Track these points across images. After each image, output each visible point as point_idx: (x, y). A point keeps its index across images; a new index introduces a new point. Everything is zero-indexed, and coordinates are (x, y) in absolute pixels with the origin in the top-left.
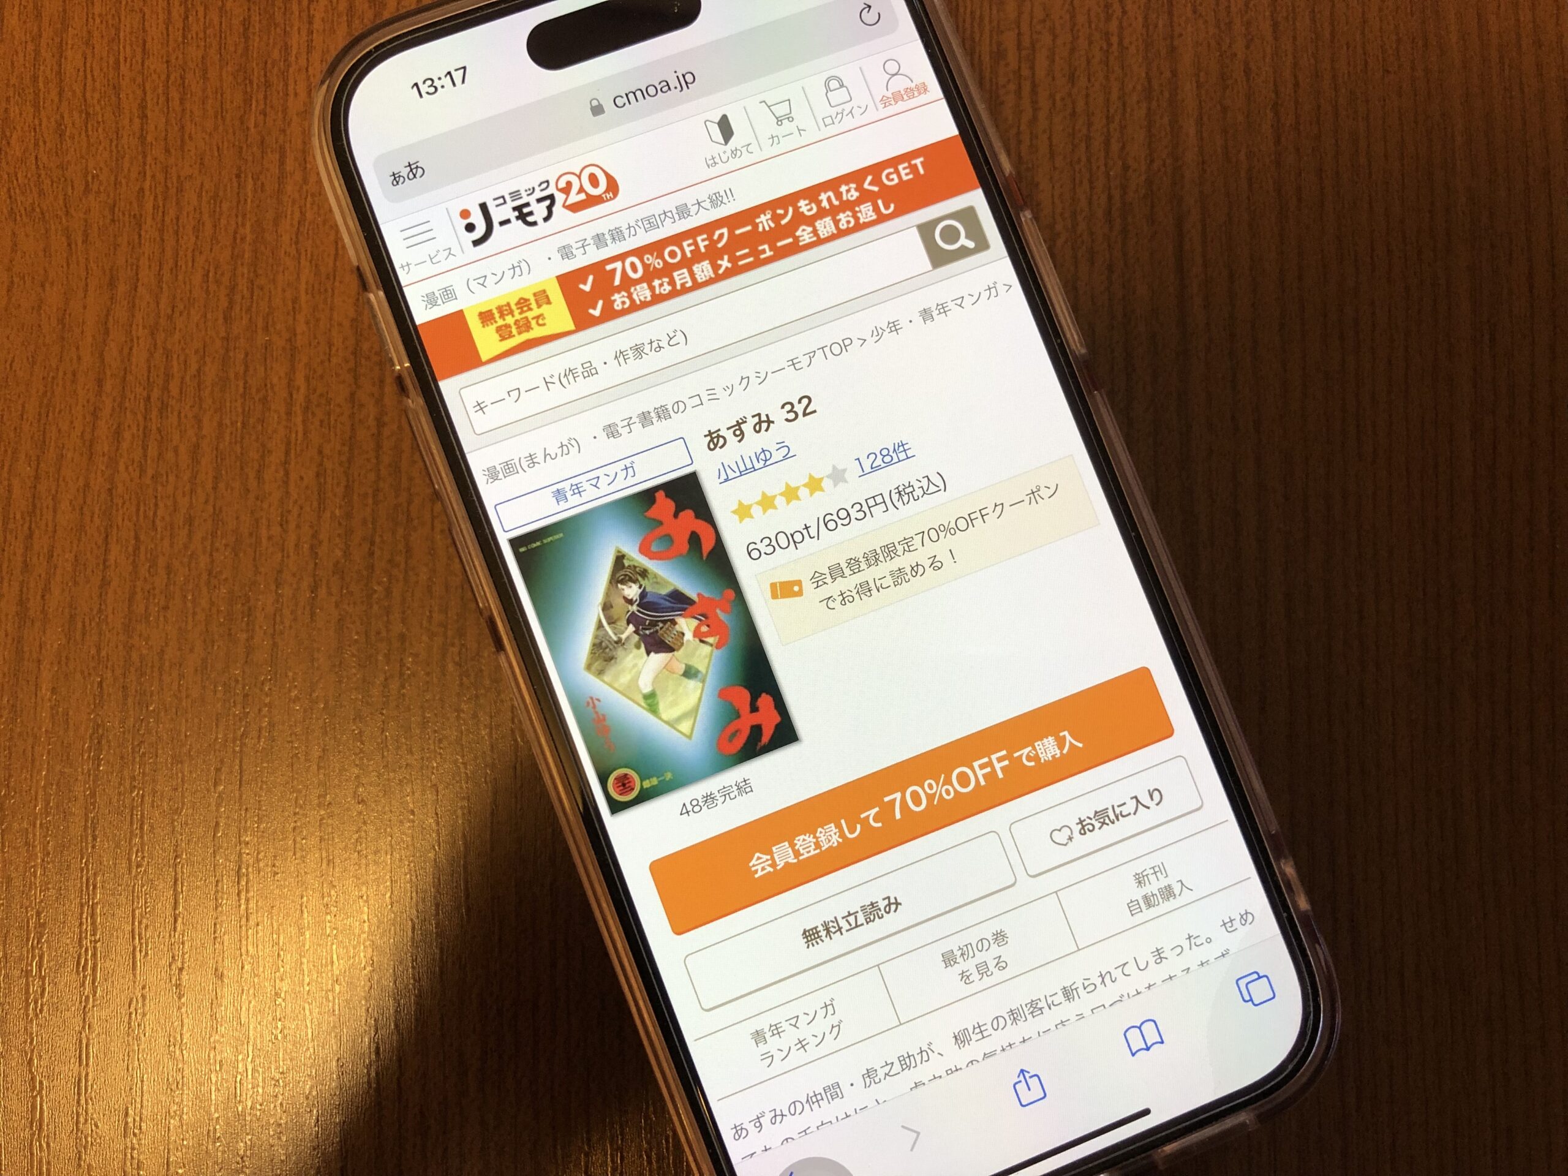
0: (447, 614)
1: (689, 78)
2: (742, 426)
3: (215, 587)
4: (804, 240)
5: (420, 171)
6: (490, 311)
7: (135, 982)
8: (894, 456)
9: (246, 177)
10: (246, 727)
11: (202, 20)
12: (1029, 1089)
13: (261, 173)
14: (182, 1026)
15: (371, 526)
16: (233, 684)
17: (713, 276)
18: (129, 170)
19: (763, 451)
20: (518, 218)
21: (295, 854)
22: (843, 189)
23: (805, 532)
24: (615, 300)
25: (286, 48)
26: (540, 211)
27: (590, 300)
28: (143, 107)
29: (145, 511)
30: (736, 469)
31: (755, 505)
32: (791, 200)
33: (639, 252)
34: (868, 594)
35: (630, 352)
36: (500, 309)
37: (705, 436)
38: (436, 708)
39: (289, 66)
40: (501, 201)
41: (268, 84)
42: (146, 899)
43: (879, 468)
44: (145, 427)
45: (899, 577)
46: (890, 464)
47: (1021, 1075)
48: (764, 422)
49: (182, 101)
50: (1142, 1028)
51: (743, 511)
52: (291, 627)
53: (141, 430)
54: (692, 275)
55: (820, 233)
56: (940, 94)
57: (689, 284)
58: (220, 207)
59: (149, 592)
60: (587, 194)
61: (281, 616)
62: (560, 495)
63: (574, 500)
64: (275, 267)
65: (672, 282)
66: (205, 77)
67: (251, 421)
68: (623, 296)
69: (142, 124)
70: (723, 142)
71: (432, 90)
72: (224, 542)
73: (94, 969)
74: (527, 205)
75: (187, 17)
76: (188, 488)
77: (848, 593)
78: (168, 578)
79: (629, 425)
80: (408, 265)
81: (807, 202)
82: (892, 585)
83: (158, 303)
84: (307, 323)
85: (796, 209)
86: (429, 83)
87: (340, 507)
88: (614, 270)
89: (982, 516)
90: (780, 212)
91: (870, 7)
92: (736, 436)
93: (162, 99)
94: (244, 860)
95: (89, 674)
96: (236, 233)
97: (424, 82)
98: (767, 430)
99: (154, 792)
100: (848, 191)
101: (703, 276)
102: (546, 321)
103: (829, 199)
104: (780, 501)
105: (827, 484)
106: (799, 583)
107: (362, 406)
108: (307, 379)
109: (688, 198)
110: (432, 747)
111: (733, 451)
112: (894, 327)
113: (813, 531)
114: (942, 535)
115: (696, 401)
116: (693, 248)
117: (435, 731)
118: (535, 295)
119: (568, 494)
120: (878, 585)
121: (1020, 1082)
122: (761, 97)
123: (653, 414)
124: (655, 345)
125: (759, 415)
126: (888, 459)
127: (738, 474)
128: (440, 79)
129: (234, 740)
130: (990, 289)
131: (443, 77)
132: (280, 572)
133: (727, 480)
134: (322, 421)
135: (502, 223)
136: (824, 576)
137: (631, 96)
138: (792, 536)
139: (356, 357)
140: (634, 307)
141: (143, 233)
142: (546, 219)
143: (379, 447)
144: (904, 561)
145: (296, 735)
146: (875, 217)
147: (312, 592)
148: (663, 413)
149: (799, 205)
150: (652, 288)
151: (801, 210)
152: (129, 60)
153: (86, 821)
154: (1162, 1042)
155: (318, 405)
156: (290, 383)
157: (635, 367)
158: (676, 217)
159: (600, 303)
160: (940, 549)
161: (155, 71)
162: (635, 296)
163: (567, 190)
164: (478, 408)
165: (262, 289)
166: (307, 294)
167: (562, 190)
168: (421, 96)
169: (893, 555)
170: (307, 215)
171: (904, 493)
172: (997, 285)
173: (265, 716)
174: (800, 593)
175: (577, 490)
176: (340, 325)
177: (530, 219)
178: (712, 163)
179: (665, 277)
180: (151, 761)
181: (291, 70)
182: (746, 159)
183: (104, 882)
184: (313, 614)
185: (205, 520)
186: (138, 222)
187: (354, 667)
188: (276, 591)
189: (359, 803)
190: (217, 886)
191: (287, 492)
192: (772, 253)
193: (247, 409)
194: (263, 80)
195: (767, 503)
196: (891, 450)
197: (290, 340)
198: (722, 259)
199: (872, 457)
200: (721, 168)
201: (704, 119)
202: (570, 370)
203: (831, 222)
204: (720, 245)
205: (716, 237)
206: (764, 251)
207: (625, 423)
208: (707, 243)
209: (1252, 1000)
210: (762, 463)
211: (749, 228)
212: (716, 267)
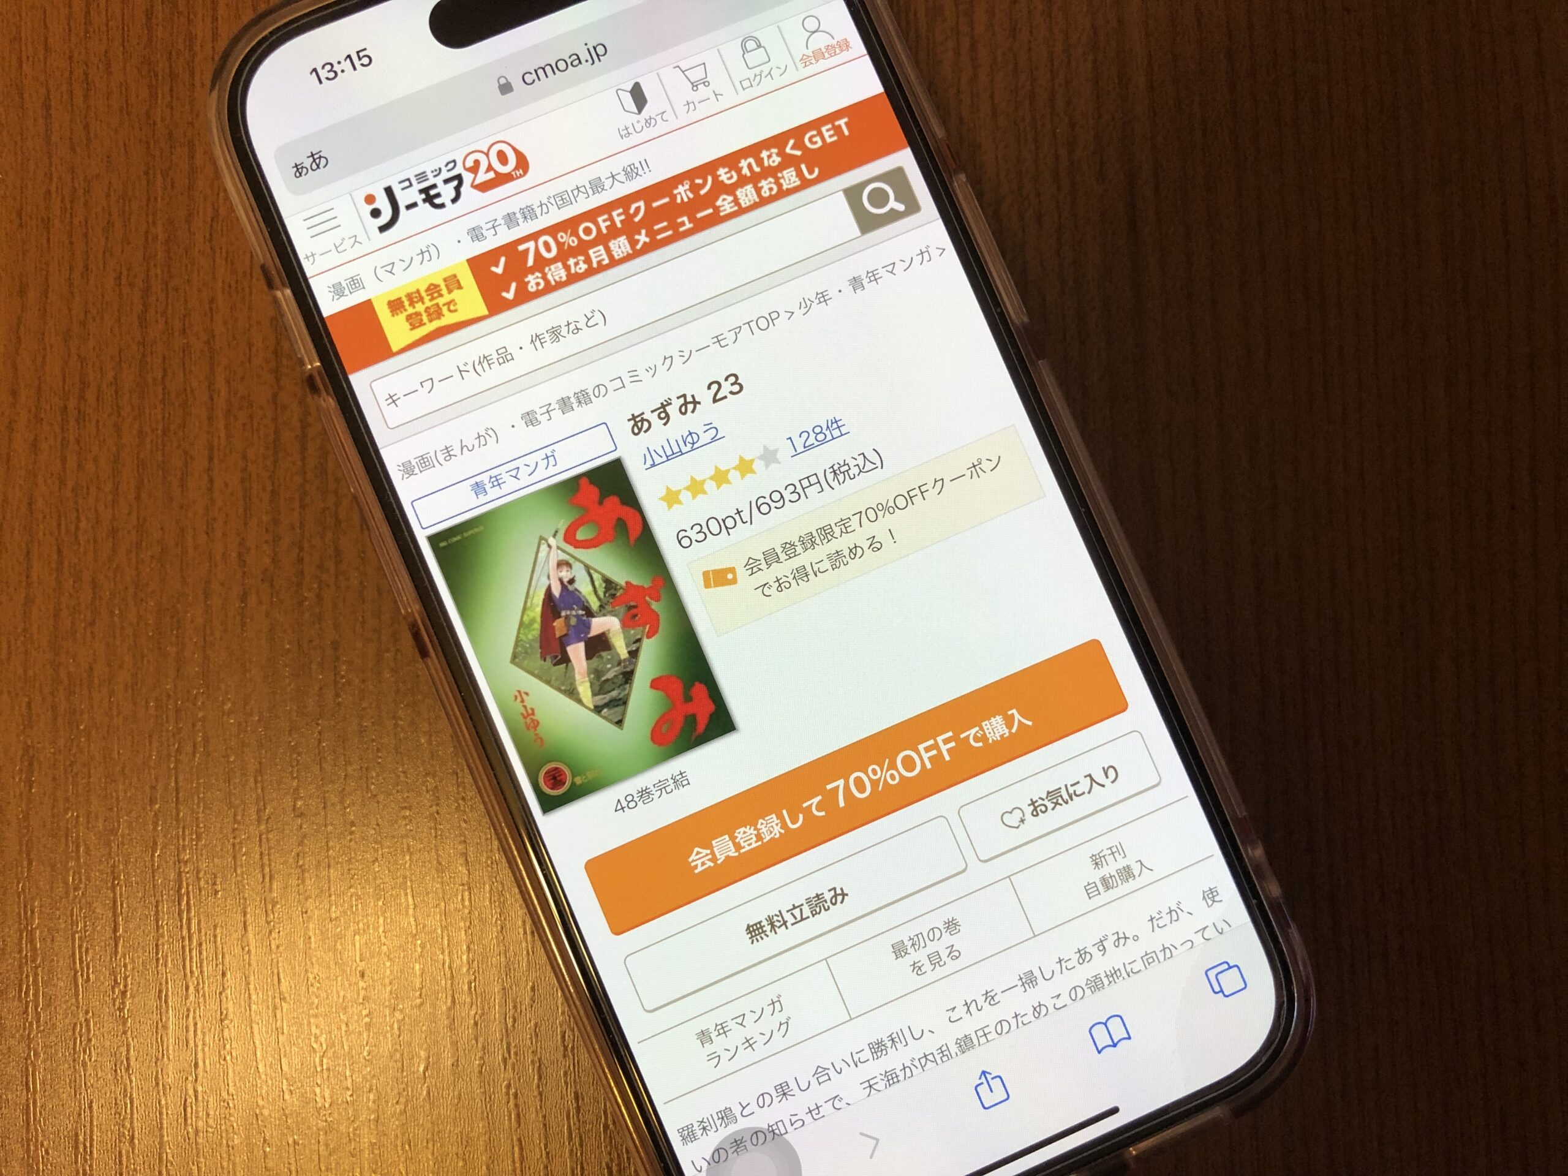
0: (379, 618)
1: (600, 50)
2: (667, 408)
3: (142, 600)
4: (725, 210)
5: (323, 161)
6: (400, 299)
7: (78, 1007)
8: (828, 433)
9: (154, 174)
10: (179, 744)
11: (104, 13)
12: (992, 1090)
13: (170, 169)
14: (128, 1051)
15: (299, 531)
16: (165, 699)
17: (630, 252)
18: (35, 172)
19: (690, 434)
20: (424, 201)
21: (235, 871)
22: (764, 154)
23: (737, 517)
24: (529, 282)
25: (191, 39)
26: (447, 192)
27: (503, 282)
28: (47, 106)
29: (67, 525)
30: (661, 452)
31: (683, 491)
32: (710, 168)
33: (552, 230)
34: (805, 579)
35: (547, 335)
36: (409, 296)
37: (629, 420)
38: (372, 718)
39: (194, 55)
40: (407, 184)
41: (173, 76)
42: (85, 922)
43: (812, 447)
44: (63, 439)
45: (837, 559)
46: (823, 442)
47: (983, 1076)
48: (690, 403)
49: (86, 97)
50: (1108, 1024)
51: (671, 498)
52: (221, 639)
53: (59, 439)
54: (608, 251)
55: (741, 201)
56: (864, 51)
57: (606, 262)
58: (130, 207)
59: (74, 609)
60: (496, 172)
61: (211, 628)
62: (479, 488)
63: (493, 493)
64: (189, 266)
65: (588, 260)
66: (110, 73)
67: (172, 427)
68: (537, 277)
69: (47, 126)
70: (636, 111)
71: (332, 75)
72: (149, 553)
73: (36, 995)
74: (434, 186)
75: (88, 13)
76: (110, 497)
77: (785, 579)
78: (94, 594)
79: (548, 412)
80: (313, 255)
81: (726, 170)
82: (831, 569)
83: (70, 310)
84: (226, 323)
85: (716, 178)
86: (329, 67)
87: (267, 513)
88: (527, 250)
89: (922, 493)
90: (699, 181)
92: (661, 418)
93: (65, 97)
94: (184, 879)
95: (17, 695)
96: (147, 232)
97: (323, 67)
98: (693, 411)
99: (89, 813)
100: (769, 157)
101: (620, 252)
102: (457, 307)
103: (750, 166)
104: (710, 486)
105: (758, 465)
106: (732, 570)
107: (285, 408)
108: (228, 381)
109: (601, 171)
110: (371, 756)
111: (659, 435)
112: (823, 298)
113: (746, 517)
114: (880, 514)
115: (618, 384)
116: (608, 223)
117: (373, 741)
118: (445, 280)
119: (488, 487)
120: (816, 569)
121: (982, 1083)
122: (676, 65)
123: (573, 400)
124: (572, 327)
125: (684, 396)
126: (821, 437)
127: (665, 458)
128: (339, 63)
129: (169, 756)
130: (922, 253)
131: (343, 61)
132: (208, 582)
133: (653, 465)
134: (244, 425)
135: (409, 207)
136: (758, 563)
137: (540, 72)
138: (724, 521)
139: (276, 356)
140: (549, 288)
141: (51, 237)
142: (454, 201)
143: (303, 449)
144: (842, 543)
145: (231, 749)
146: (798, 183)
147: (242, 602)
148: (583, 398)
149: (718, 173)
150: (567, 268)
151: (721, 179)
152: (31, 59)
153: (21, 844)
154: (1129, 1038)
155: (241, 408)
156: (211, 385)
157: (552, 351)
159: (514, 286)
160: (879, 530)
161: (58, 67)
162: (549, 277)
163: (474, 169)
164: (390, 400)
165: (177, 290)
166: (223, 292)
167: (470, 170)
168: (321, 82)
169: (830, 537)
170: (220, 211)
171: (839, 472)
172: (929, 250)
173: (199, 731)
174: (734, 581)
175: (497, 482)
176: (259, 323)
177: (437, 201)
178: (625, 133)
179: (581, 255)
180: (83, 781)
181: (197, 60)
182: (661, 127)
183: (41, 906)
184: (243, 624)
185: (129, 532)
186: (47, 223)
187: (288, 677)
188: (206, 602)
189: (299, 816)
190: (157, 907)
191: (212, 500)
192: (691, 225)
193: (167, 415)
194: (167, 70)
195: (696, 488)
196: (825, 427)
197: (208, 342)
198: (640, 234)
199: (805, 435)
200: (635, 139)
201: (615, 89)
202: (485, 357)
203: (753, 190)
204: (637, 219)
205: (632, 211)
206: (683, 224)
207: (544, 410)
208: (623, 217)
209: (1222, 991)
210: (689, 446)
211: (666, 200)
212: (633, 243)
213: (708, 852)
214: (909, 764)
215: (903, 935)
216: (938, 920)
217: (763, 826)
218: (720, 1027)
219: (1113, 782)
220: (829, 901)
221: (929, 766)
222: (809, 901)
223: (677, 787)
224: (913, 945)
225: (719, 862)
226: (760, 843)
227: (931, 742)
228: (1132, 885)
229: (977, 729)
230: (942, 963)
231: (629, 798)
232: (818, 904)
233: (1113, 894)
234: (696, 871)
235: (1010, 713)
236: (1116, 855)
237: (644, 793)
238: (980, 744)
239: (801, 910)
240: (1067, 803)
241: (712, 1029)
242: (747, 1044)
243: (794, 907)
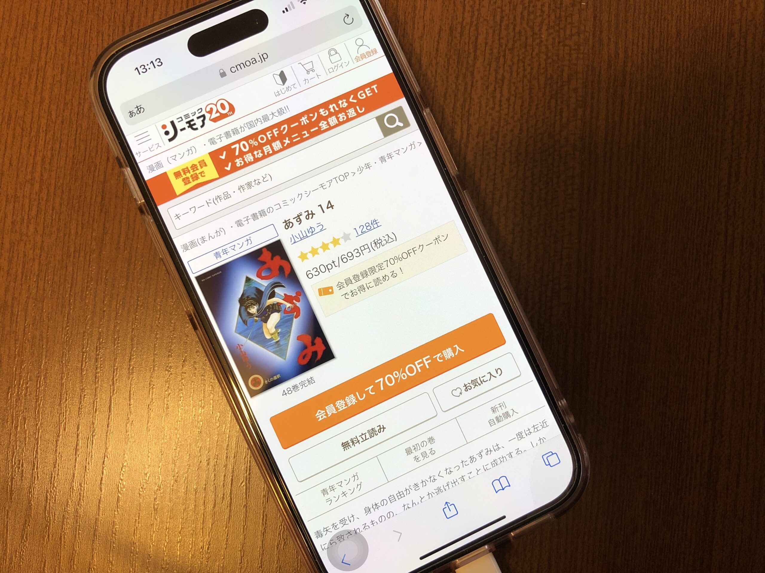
1: (265, 56)
2: (300, 217)
4: (323, 128)
5: (142, 110)
6: (179, 171)
8: (372, 226)
12: (450, 511)
17: (282, 147)
19: (311, 228)
20: (189, 127)
22: (340, 102)
23: (333, 264)
24: (237, 162)
26: (199, 122)
27: (225, 163)
30: (298, 237)
31: (308, 253)
32: (316, 109)
33: (246, 139)
34: (364, 290)
35: (245, 186)
36: (183, 170)
37: (283, 223)
40: (180, 119)
43: (365, 232)
45: (377, 281)
46: (370, 230)
47: (446, 505)
48: (310, 214)
50: (500, 480)
51: (303, 257)
54: (272, 148)
55: (330, 124)
56: (384, 54)
57: (271, 152)
60: (220, 113)
62: (217, 255)
63: (224, 257)
65: (263, 152)
68: (240, 160)
70: (282, 84)
71: (144, 70)
74: (193, 120)
77: (354, 291)
79: (247, 220)
80: (139, 153)
81: (323, 110)
82: (375, 286)
85: (319, 113)
86: (143, 67)
88: (235, 148)
89: (414, 251)
90: (311, 115)
91: (348, 15)
92: (297, 221)
97: (141, 67)
98: (312, 218)
100: (342, 103)
101: (277, 148)
102: (205, 174)
103: (334, 107)
104: (320, 251)
105: (341, 241)
106: (331, 288)
109: (267, 111)
111: (297, 229)
112: (368, 166)
113: (336, 263)
114: (396, 261)
115: (278, 206)
116: (271, 135)
118: (199, 162)
119: (221, 254)
120: (368, 286)
121: (446, 508)
122: (299, 62)
123: (258, 214)
124: (257, 182)
125: (308, 211)
126: (369, 228)
127: (300, 239)
128: (148, 65)
130: (411, 145)
131: (149, 64)
133: (295, 242)
135: (182, 130)
136: (343, 284)
137: (238, 67)
138: (327, 266)
140: (246, 165)
142: (202, 126)
144: (379, 274)
146: (356, 115)
148: (263, 213)
149: (320, 111)
150: (254, 155)
151: (321, 114)
154: (510, 486)
157: (248, 193)
158: (263, 121)
159: (230, 164)
160: (395, 268)
162: (246, 160)
163: (210, 112)
164: (177, 217)
167: (208, 112)
168: (140, 74)
169: (374, 272)
171: (377, 243)
172: (415, 143)
174: (332, 293)
175: (225, 252)
177: (194, 127)
178: (278, 94)
179: (260, 149)
182: (294, 91)
192: (308, 135)
195: (314, 252)
196: (370, 223)
198: (285, 139)
199: (362, 227)
200: (282, 97)
201: (273, 74)
202: (218, 197)
203: (335, 118)
204: (284, 133)
205: (282, 129)
206: (305, 134)
207: (245, 219)
208: (278, 132)
209: (549, 464)
210: (311, 233)
211: (297, 124)
212: (282, 144)
213: (324, 411)
214: (411, 370)
215: (410, 445)
216: (425, 438)
217: (348, 400)
218: (331, 487)
219: (500, 375)
220: (377, 431)
221: (420, 371)
222: (368, 431)
223: (309, 384)
224: (415, 449)
225: (329, 416)
226: (346, 407)
227: (421, 360)
228: (509, 420)
229: (440, 354)
230: (427, 456)
231: (289, 389)
232: (373, 433)
233: (501, 424)
234: (319, 420)
235: (454, 346)
236: (502, 407)
237: (295, 387)
238: (442, 361)
239: (365, 435)
240: (480, 385)
241: (328, 489)
242: (343, 494)
243: (362, 434)
